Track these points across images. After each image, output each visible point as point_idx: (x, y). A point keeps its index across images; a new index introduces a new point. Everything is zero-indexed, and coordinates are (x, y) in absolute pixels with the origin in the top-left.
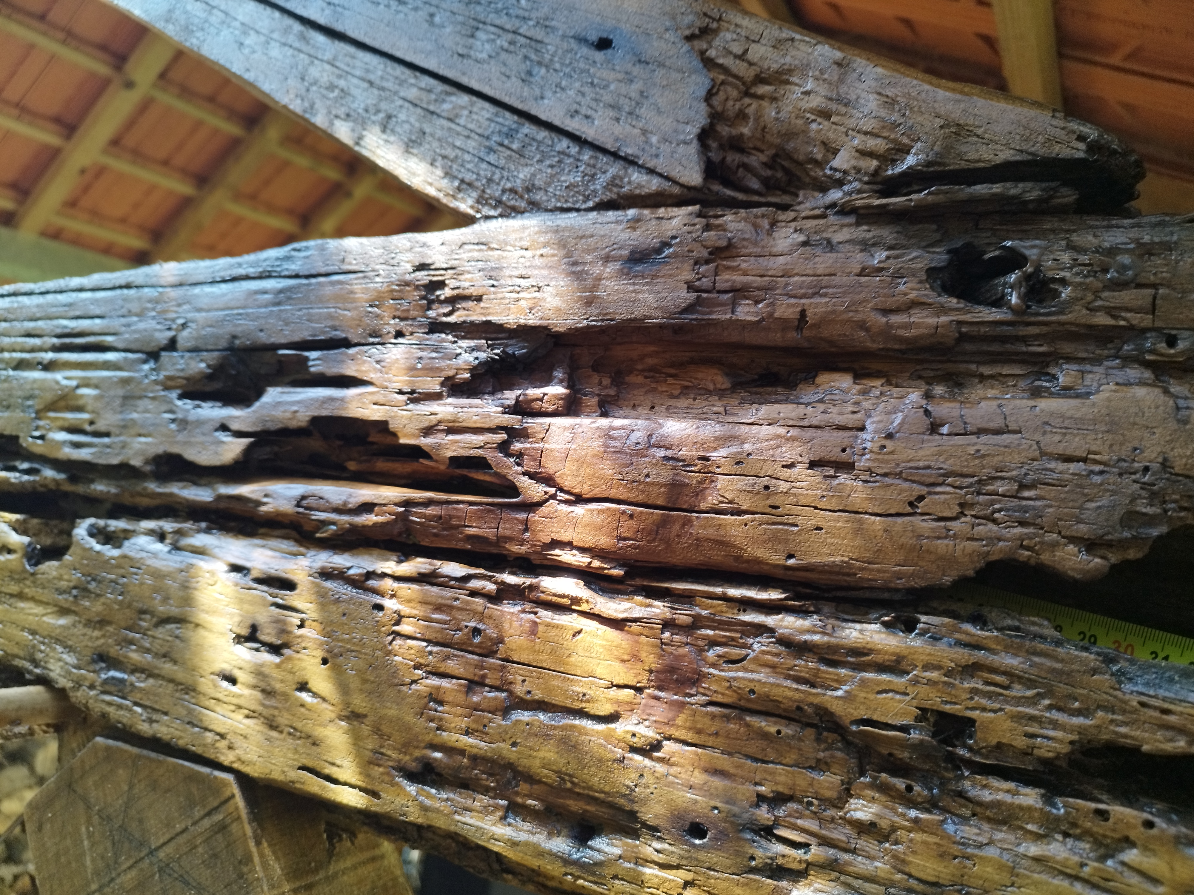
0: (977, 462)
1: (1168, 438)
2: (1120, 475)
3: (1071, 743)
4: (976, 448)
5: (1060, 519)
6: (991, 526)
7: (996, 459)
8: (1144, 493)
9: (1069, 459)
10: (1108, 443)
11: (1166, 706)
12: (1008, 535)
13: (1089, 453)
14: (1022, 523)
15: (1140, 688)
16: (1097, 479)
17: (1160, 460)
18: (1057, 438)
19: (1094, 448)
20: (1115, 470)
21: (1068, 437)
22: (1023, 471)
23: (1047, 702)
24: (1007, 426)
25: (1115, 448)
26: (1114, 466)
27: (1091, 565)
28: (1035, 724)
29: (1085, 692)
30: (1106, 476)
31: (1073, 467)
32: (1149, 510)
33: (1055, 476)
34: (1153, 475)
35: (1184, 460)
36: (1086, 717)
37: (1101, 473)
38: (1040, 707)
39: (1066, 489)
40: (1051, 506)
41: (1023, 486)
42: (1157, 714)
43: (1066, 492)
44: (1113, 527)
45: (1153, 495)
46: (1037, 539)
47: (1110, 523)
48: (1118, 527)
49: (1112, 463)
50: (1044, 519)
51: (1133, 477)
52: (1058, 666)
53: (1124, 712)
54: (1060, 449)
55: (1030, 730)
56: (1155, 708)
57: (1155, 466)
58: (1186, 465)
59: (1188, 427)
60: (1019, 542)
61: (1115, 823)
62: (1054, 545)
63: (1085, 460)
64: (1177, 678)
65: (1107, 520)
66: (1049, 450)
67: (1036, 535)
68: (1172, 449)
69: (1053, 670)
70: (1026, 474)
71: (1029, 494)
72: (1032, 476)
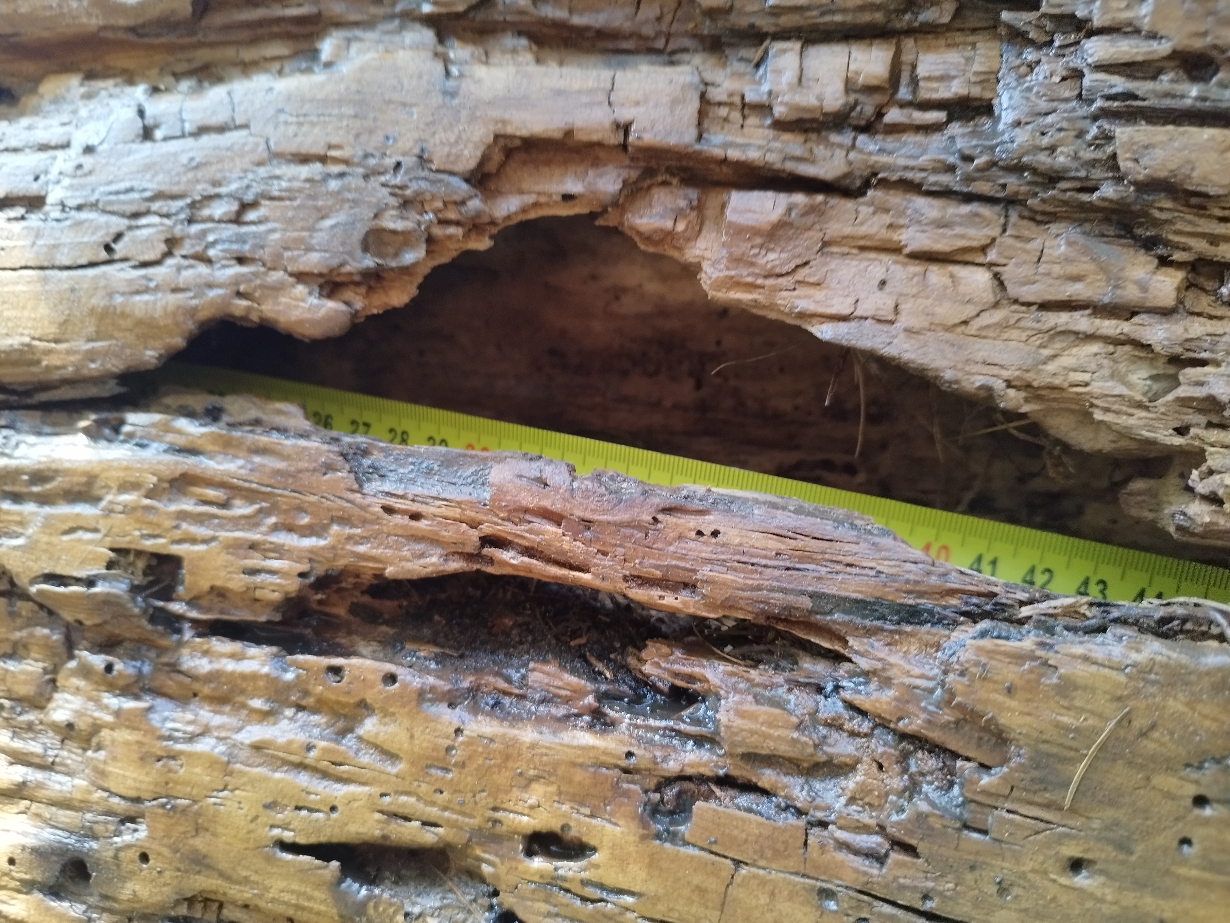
0: (190, 175)
1: (430, 119)
2: (366, 177)
3: (302, 575)
4: (191, 155)
5: (286, 249)
6: (203, 269)
7: (214, 168)
8: (393, 201)
9: (304, 159)
10: (354, 132)
11: (415, 507)
12: (222, 280)
13: (330, 147)
14: (241, 260)
15: (387, 487)
16: (334, 185)
17: (417, 151)
18: (292, 129)
19: (335, 140)
20: (361, 170)
21: (305, 128)
22: (246, 182)
23: (273, 520)
24: (233, 119)
25: (364, 138)
26: (358, 165)
27: (322, 312)
28: (256, 554)
29: (313, 498)
30: (347, 180)
31: (305, 171)
32: (399, 225)
33: (284, 184)
34: (406, 173)
35: (446, 150)
36: (319, 536)
37: (342, 175)
38: (264, 529)
39: (296, 203)
40: (273, 231)
41: (245, 207)
42: (406, 520)
43: (295, 209)
44: (350, 254)
45: (406, 204)
46: (258, 282)
47: (348, 248)
48: (359, 253)
49: (356, 160)
50: (267, 250)
51: (382, 179)
52: (281, 465)
53: (364, 522)
54: (292, 147)
55: (250, 563)
56: (403, 512)
57: (409, 161)
58: (448, 155)
59: (455, 102)
60: (234, 288)
61: (350, 683)
62: (278, 289)
63: (323, 159)
64: (436, 468)
65: (343, 244)
66: (280, 149)
67: (255, 275)
68: (434, 134)
69: (278, 472)
70: (248, 187)
71: (251, 216)
72: (257, 189)
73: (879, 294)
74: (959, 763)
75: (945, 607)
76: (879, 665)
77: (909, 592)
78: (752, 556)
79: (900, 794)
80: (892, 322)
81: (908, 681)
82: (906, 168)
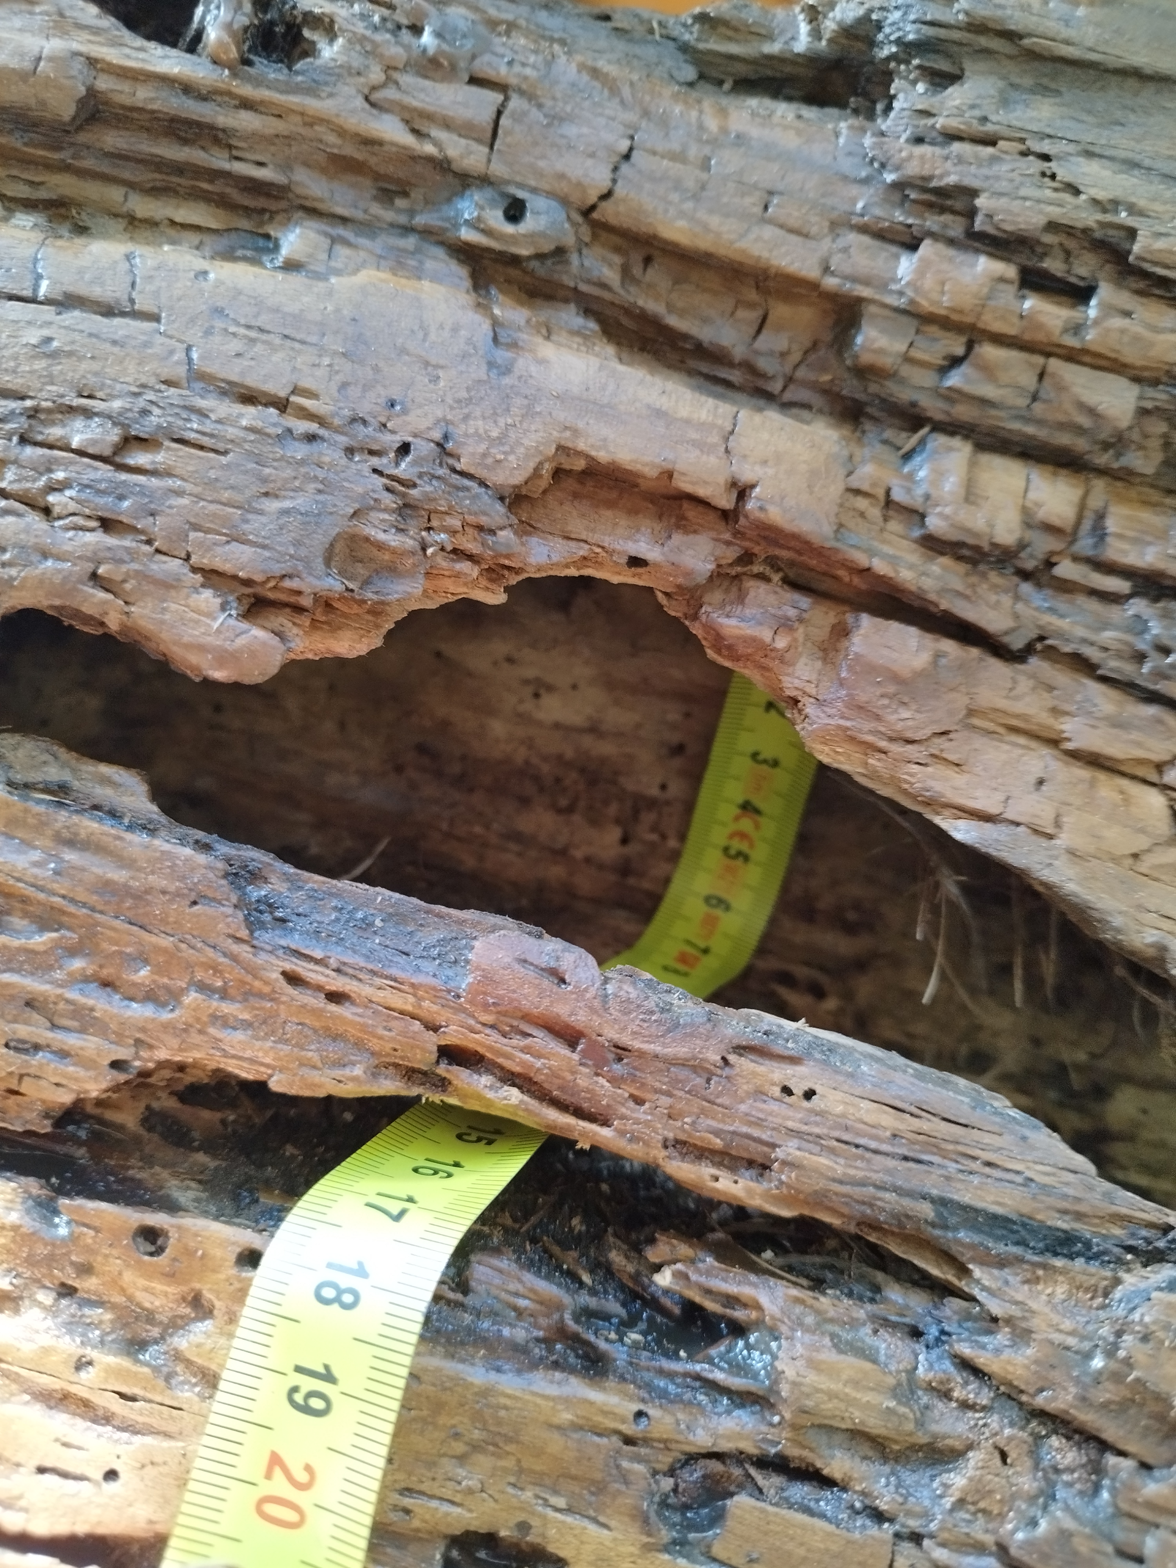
0: (40, 365)
1: (464, 394)
2: (350, 451)
3: (116, 1065)
4: (46, 332)
5: (196, 527)
6: (34, 519)
7: (84, 366)
8: (388, 500)
9: (249, 398)
10: (339, 378)
11: (338, 984)
12: (68, 547)
13: (296, 390)
14: (107, 524)
15: (295, 941)
16: (297, 450)
17: (437, 435)
18: (235, 346)
19: (306, 383)
20: (343, 440)
21: (259, 348)
22: (141, 403)
23: (78, 964)
24: (132, 301)
25: (354, 392)
26: (337, 430)
27: (241, 641)
28: (36, 1016)
29: (166, 942)
30: (316, 447)
31: (250, 415)
32: (392, 539)
33: (209, 427)
34: (414, 463)
35: (482, 448)
36: (161, 1004)
37: (311, 438)
38: (58, 975)
39: (224, 460)
40: (179, 493)
41: (131, 441)
42: (318, 1002)
43: (223, 467)
44: (306, 561)
45: (407, 508)
46: (135, 566)
47: (303, 552)
48: (319, 564)
49: (337, 421)
50: (159, 520)
51: (375, 461)
52: (119, 876)
53: (248, 995)
54: (233, 372)
55: (23, 1031)
56: (319, 988)
57: (422, 448)
58: (484, 455)
59: (507, 381)
60: (89, 567)
61: (175, 1260)
62: (168, 585)
63: (282, 405)
64: (378, 923)
65: (297, 543)
66: (211, 368)
67: (133, 555)
68: (466, 418)
69: (106, 887)
70: (145, 412)
71: (140, 458)
72: (156, 418)
73: (1035, 796)
74: (1111, 1460)
75: (1105, 1237)
76: (1015, 1311)
77: (1064, 1212)
78: (858, 1134)
79: (1032, 1499)
80: (1050, 837)
81: (1057, 1337)
82: (1084, 641)
